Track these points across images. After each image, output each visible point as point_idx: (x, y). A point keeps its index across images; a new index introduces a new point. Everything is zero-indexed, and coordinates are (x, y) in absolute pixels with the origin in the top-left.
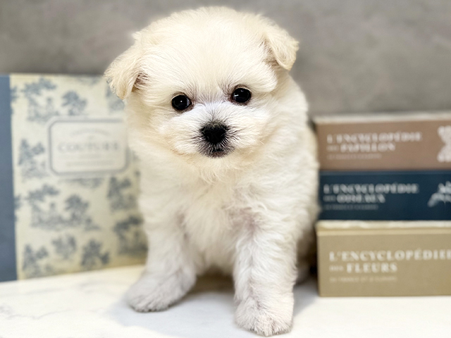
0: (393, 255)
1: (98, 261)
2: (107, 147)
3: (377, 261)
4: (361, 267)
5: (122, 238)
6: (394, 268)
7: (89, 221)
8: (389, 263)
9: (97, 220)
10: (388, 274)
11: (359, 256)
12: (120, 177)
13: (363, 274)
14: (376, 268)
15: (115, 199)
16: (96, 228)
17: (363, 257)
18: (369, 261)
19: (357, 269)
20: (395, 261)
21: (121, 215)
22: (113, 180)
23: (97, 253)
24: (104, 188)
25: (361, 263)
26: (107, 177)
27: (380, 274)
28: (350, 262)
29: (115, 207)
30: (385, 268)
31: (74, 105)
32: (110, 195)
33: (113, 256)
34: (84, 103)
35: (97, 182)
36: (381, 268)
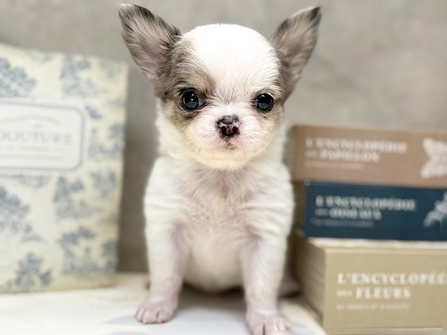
0: (406, 278)
1: (37, 281)
2: (56, 139)
3: (389, 285)
4: (372, 292)
5: (69, 253)
6: (407, 293)
7: (28, 229)
8: (402, 287)
9: (38, 229)
10: (401, 301)
11: (370, 278)
12: (71, 178)
13: (373, 301)
14: (388, 293)
15: (63, 204)
16: (37, 239)
17: (374, 281)
18: (381, 285)
19: (368, 295)
20: (408, 285)
21: (70, 226)
22: (62, 180)
23: (37, 271)
24: (50, 189)
25: (372, 286)
26: (55, 176)
27: (392, 300)
28: (360, 286)
29: (62, 214)
30: (397, 293)
31: (20, 84)
32: (56, 199)
33: (56, 275)
34: (32, 82)
35: (41, 182)
36: (393, 293)
